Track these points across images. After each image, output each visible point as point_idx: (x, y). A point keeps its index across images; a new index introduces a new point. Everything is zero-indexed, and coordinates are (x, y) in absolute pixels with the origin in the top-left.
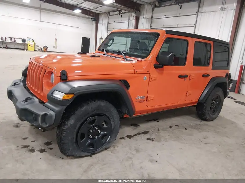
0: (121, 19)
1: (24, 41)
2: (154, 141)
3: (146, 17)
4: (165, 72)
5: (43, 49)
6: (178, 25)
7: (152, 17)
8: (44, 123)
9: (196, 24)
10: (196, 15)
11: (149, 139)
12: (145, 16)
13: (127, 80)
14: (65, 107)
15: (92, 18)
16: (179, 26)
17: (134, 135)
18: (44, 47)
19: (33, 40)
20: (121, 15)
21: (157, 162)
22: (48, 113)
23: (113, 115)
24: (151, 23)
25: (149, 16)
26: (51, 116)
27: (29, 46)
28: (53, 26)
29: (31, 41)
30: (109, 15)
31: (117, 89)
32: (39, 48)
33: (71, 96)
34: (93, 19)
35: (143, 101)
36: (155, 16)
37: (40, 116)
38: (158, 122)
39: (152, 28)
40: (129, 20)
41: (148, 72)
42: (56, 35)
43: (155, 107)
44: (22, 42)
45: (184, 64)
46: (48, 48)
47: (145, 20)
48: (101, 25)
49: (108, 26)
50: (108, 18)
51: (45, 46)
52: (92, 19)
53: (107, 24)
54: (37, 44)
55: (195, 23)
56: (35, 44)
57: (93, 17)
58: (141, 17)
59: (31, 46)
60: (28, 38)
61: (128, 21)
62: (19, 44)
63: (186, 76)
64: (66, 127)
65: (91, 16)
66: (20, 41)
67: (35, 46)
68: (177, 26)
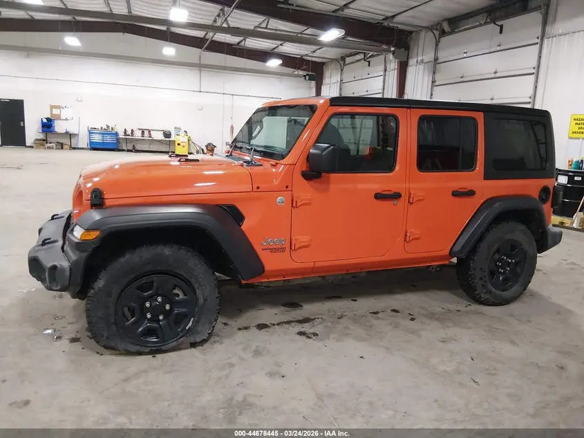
0: (368, 69)
1: (167, 135)
2: (310, 338)
3: (422, 60)
4: (333, 187)
5: (205, 151)
6: (495, 73)
7: (436, 59)
8: (54, 284)
9: (539, 67)
10: (538, 46)
11: (301, 334)
12: (420, 58)
13: (236, 205)
14: (85, 255)
15: (305, 73)
16: (498, 75)
17: (274, 325)
18: (207, 146)
19: (185, 131)
20: (369, 62)
21: (283, 377)
22: (58, 265)
23: (196, 274)
24: (434, 73)
25: (429, 56)
26: (63, 270)
27: (179, 144)
28: (227, 100)
29: (182, 134)
30: (345, 65)
31: (198, 221)
32: (198, 148)
33: (94, 235)
34: (307, 77)
35: (282, 250)
36: (442, 55)
37: (47, 270)
38: (356, 300)
39: (436, 84)
40: (385, 70)
41: (287, 188)
42: (232, 118)
43: (317, 265)
44: (163, 138)
45: (390, 168)
46: (215, 146)
47: (421, 67)
48: (329, 88)
49: (341, 89)
50: (342, 70)
51: (209, 144)
52: (304, 76)
53: (338, 84)
54: (193, 139)
55: (535, 64)
56: (189, 140)
57: (308, 71)
58: (412, 62)
59: (182, 144)
60: (176, 128)
61: (382, 73)
62: (160, 141)
63: (397, 196)
64: (92, 291)
65: (303, 70)
66: (160, 136)
67: (189, 145)
68: (493, 76)
